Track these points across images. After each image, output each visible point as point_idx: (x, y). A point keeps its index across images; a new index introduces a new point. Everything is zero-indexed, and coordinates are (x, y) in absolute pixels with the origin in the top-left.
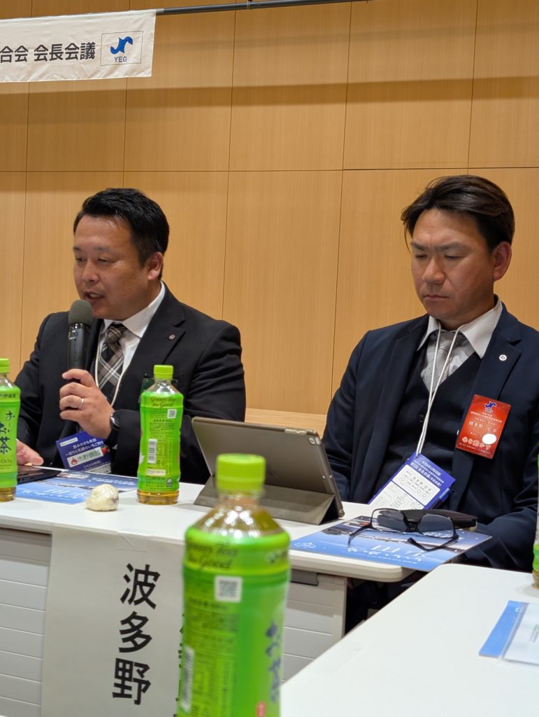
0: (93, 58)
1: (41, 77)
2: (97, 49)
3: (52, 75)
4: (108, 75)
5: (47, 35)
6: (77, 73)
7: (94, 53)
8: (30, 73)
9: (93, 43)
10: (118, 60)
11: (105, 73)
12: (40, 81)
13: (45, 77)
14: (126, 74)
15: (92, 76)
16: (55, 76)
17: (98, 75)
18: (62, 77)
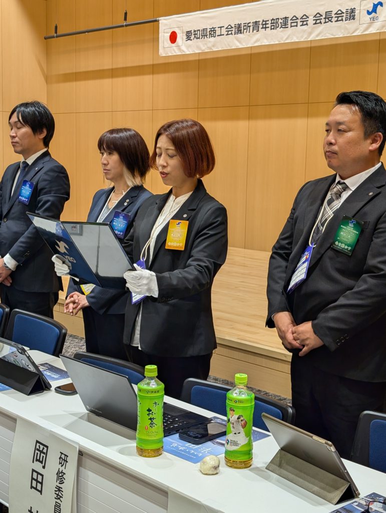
0: (354, 19)
1: (318, 35)
2: (357, 12)
3: (325, 34)
4: (365, 31)
5: (322, 5)
6: (343, 31)
7: (355, 16)
8: (310, 34)
9: (354, 8)
10: (372, 19)
11: (363, 30)
12: (317, 39)
13: (321, 36)
14: (378, 30)
15: (353, 33)
16: (327, 34)
17: (358, 31)
18: (332, 35)
